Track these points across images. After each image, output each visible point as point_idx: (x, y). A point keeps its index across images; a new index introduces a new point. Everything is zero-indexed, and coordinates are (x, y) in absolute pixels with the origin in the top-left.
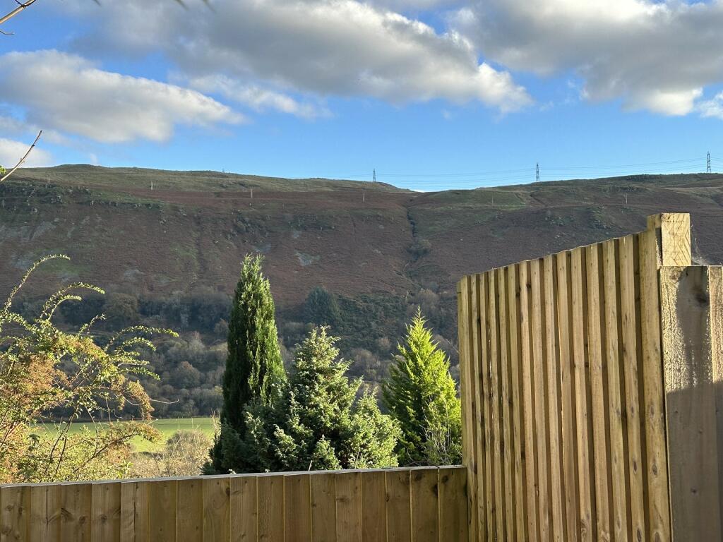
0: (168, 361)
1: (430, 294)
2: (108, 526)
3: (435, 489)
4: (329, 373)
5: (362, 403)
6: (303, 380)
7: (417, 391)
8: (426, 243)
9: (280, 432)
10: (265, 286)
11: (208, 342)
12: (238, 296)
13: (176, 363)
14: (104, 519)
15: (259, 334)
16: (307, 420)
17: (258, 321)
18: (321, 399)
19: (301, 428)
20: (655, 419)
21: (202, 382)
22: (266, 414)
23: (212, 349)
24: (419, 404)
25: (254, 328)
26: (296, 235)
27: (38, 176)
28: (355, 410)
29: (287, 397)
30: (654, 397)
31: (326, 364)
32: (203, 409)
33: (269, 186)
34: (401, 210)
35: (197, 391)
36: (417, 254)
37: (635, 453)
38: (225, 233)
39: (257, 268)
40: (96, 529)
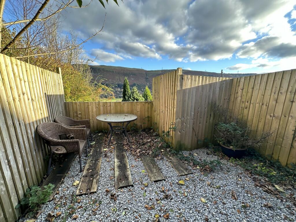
0: (116, 91)
1: (148, 84)
2: (110, 107)
3: (149, 104)
4: (136, 92)
5: (140, 96)
6: (133, 93)
7: (146, 95)
8: (148, 77)
9: (130, 99)
10: (128, 81)
11: (121, 89)
12: (124, 82)
13: (117, 92)
14: (109, 106)
15: (127, 87)
16: (133, 98)
17: (127, 85)
18: (135, 95)
19: (132, 99)
20: (176, 94)
21: (120, 94)
22: (128, 97)
23: (121, 90)
24: (147, 97)
25: (126, 86)
26: (131, 76)
27: (97, 66)
28: (139, 97)
29: (131, 95)
30: (176, 91)
31: (136, 91)
32: (120, 97)
33: (128, 69)
34: (145, 73)
35: (119, 95)
36: (147, 79)
37: (173, 98)
38: (122, 75)
39: (127, 78)
40: (108, 107)
